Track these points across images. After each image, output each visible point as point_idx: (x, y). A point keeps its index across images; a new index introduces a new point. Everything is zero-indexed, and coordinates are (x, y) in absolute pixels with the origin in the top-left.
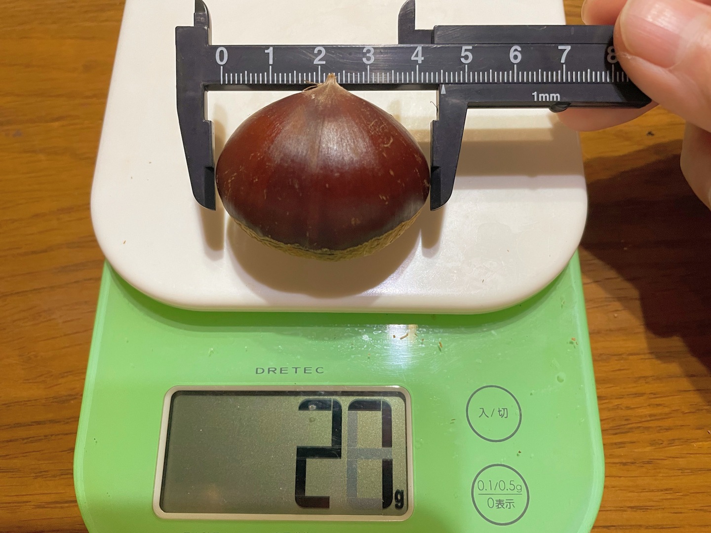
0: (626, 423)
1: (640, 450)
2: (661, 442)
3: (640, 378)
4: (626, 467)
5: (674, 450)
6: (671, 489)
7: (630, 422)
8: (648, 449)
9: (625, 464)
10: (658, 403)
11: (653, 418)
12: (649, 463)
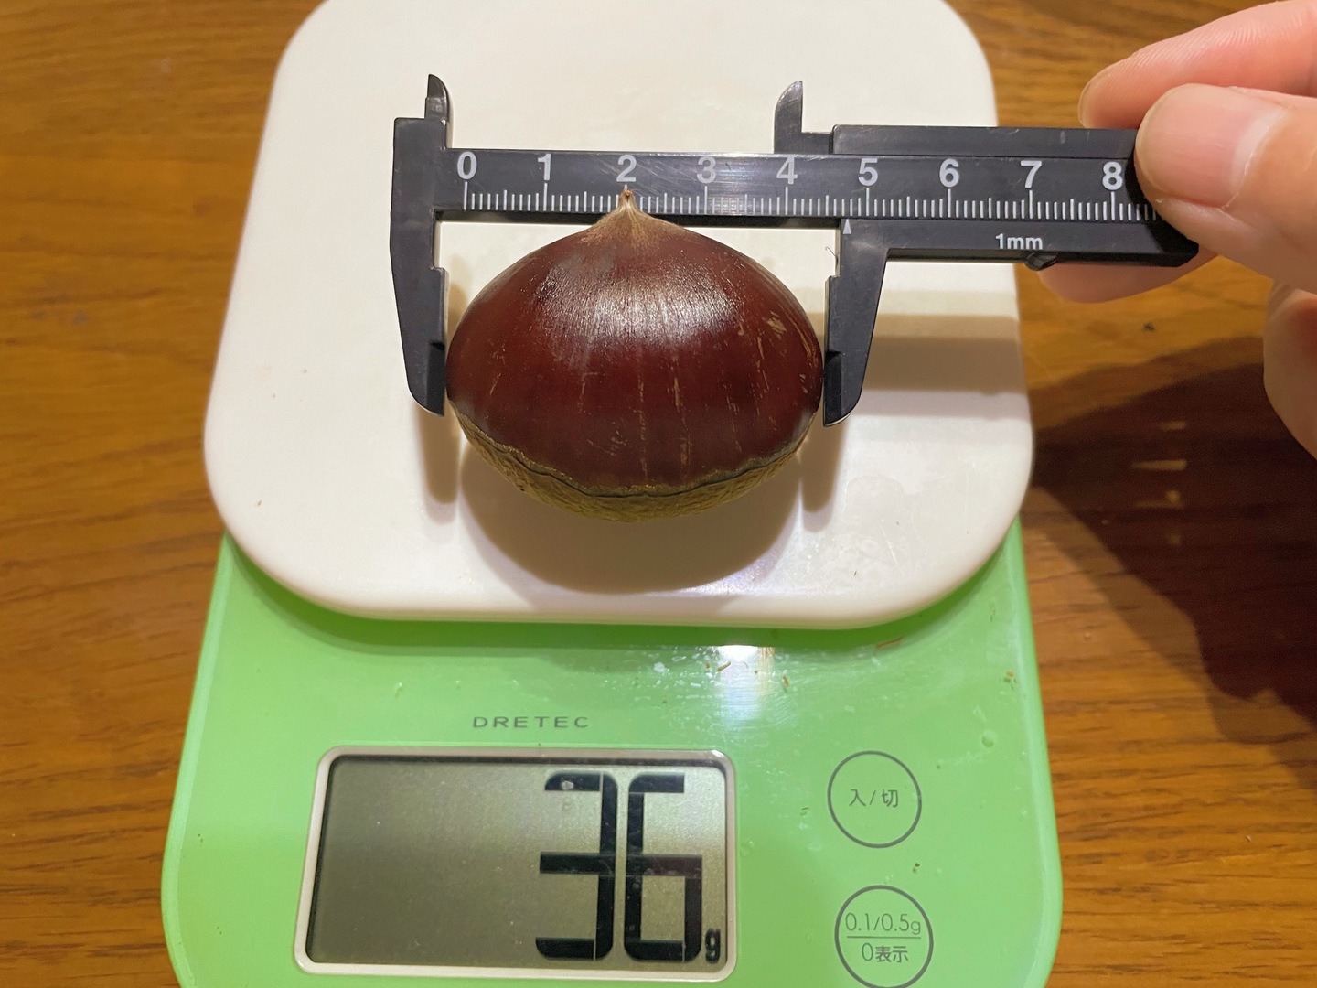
0: (1104, 820)
1: (1129, 868)
2: (1165, 855)
3: (1128, 743)
4: (1104, 897)
5: (1187, 869)
6: (1183, 936)
7: (1111, 819)
8: (1144, 866)
9: (1102, 892)
10: (1158, 787)
11: (1151, 813)
12: (1144, 890)
